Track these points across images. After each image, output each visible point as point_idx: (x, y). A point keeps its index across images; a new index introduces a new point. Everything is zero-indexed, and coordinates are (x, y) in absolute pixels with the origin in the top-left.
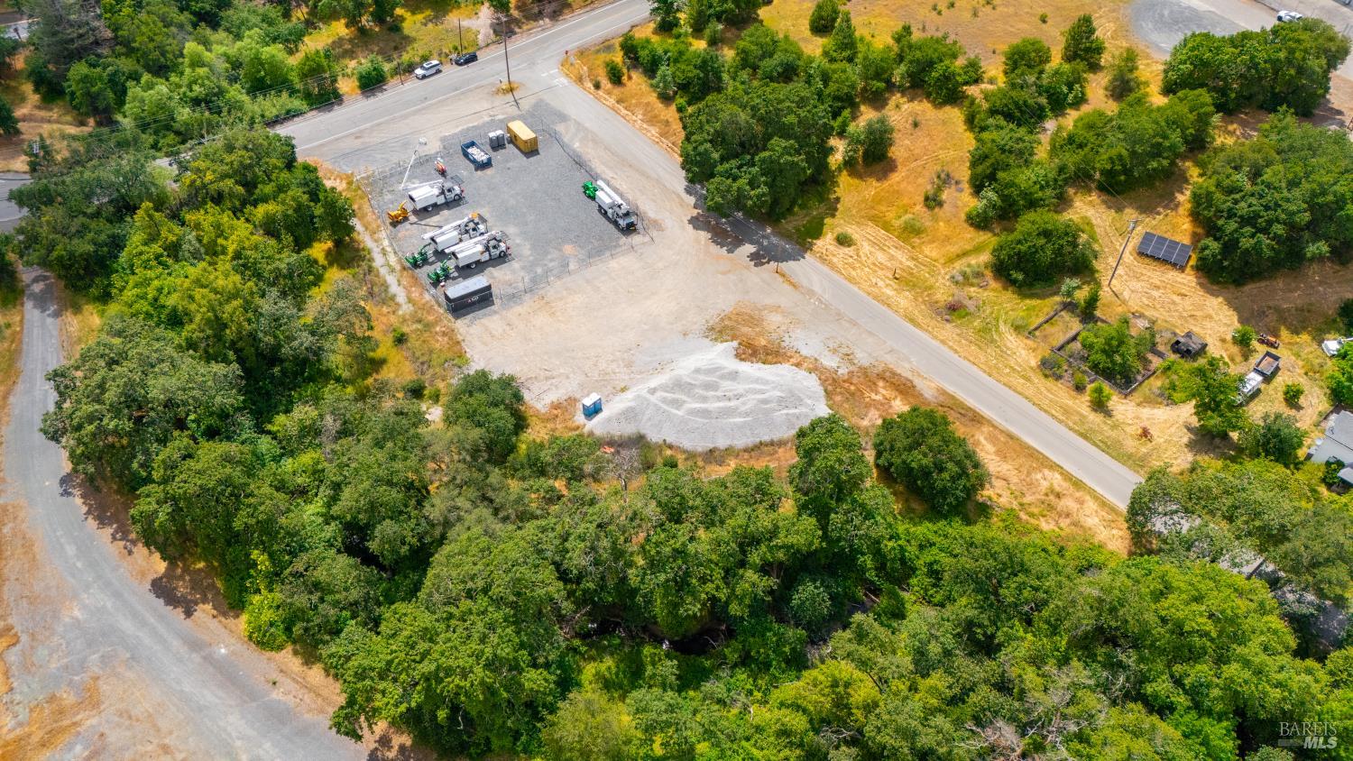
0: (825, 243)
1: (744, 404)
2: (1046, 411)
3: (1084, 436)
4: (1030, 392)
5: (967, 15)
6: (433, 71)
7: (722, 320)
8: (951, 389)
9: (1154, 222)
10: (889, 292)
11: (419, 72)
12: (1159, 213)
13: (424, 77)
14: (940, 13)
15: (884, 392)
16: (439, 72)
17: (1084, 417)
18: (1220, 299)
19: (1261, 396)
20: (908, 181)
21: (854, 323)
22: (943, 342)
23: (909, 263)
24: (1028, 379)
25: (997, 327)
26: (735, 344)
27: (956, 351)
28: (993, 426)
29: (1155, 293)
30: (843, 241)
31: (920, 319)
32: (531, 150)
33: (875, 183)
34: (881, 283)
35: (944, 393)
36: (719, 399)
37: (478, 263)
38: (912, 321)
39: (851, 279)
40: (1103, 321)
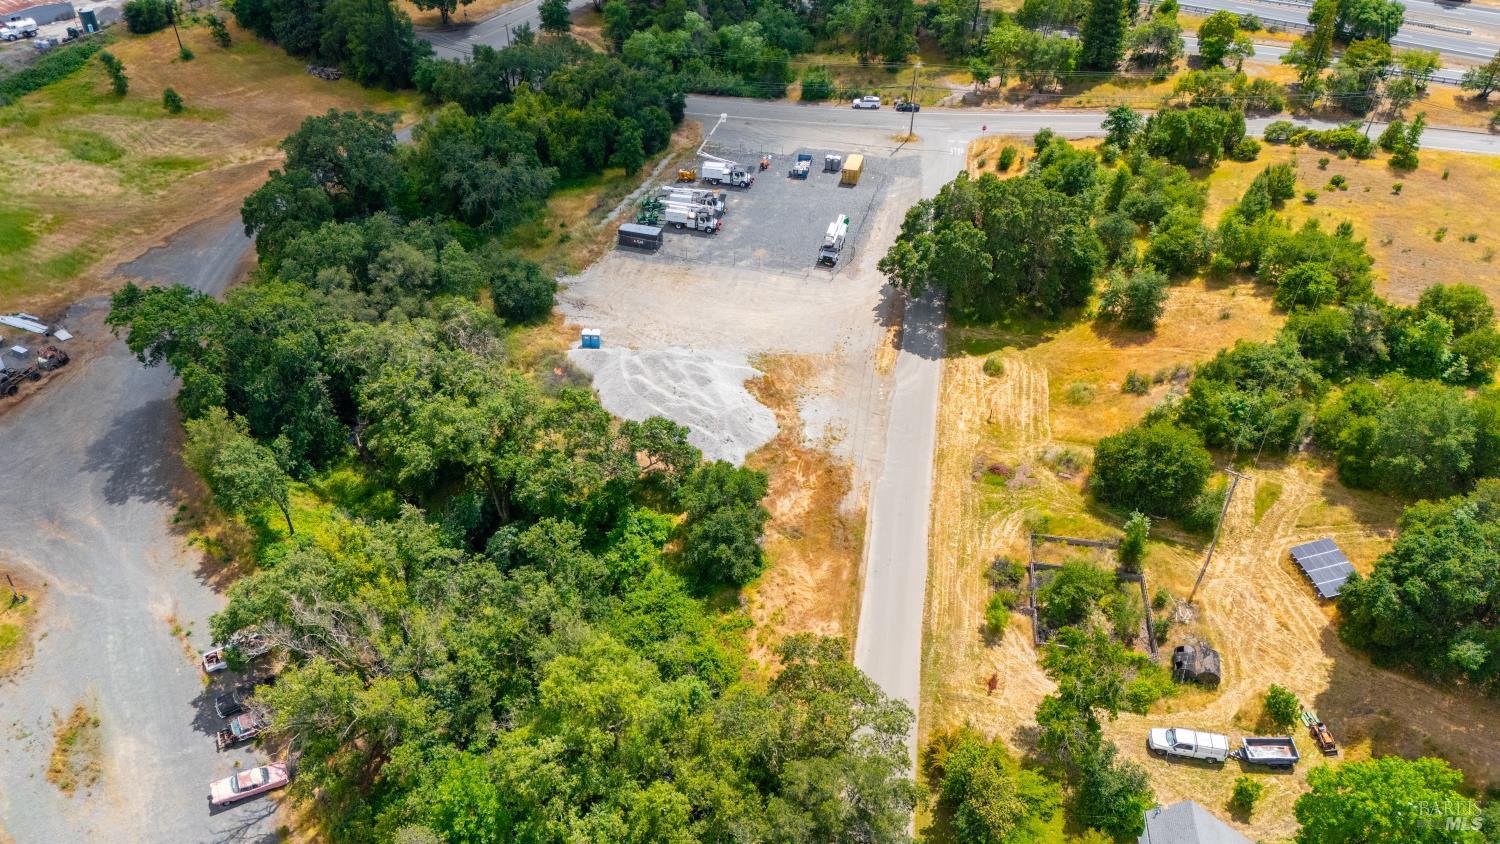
0: (972, 363)
1: (679, 402)
2: (929, 594)
3: (927, 637)
4: (944, 571)
5: (1479, 254)
6: (869, 105)
7: (781, 356)
8: (873, 517)
9: (1362, 539)
10: (962, 426)
11: (857, 101)
12: (1382, 535)
13: (857, 107)
14: (1438, 239)
15: (813, 478)
16: (874, 108)
17: (959, 625)
18: (1329, 662)
19: (1212, 774)
20: (1138, 358)
21: (884, 424)
22: (938, 487)
23: (1024, 420)
24: (962, 563)
25: (1012, 511)
26: (759, 373)
27: (936, 499)
28: (856, 565)
29: (1251, 603)
30: (992, 370)
31: (951, 462)
32: (849, 181)
33: (1107, 346)
34: (967, 415)
35: (862, 517)
36: (668, 387)
37: (683, 226)
38: (940, 457)
39: (945, 398)
40: (1142, 585)
